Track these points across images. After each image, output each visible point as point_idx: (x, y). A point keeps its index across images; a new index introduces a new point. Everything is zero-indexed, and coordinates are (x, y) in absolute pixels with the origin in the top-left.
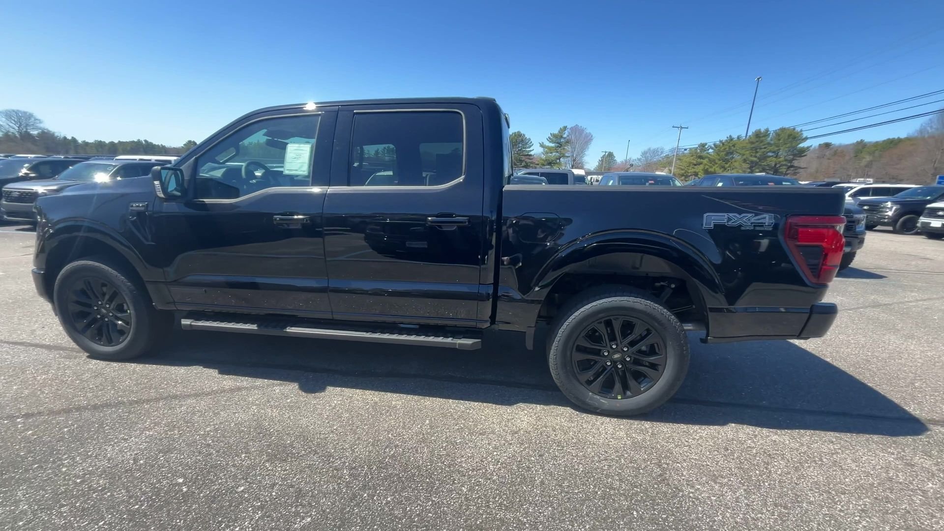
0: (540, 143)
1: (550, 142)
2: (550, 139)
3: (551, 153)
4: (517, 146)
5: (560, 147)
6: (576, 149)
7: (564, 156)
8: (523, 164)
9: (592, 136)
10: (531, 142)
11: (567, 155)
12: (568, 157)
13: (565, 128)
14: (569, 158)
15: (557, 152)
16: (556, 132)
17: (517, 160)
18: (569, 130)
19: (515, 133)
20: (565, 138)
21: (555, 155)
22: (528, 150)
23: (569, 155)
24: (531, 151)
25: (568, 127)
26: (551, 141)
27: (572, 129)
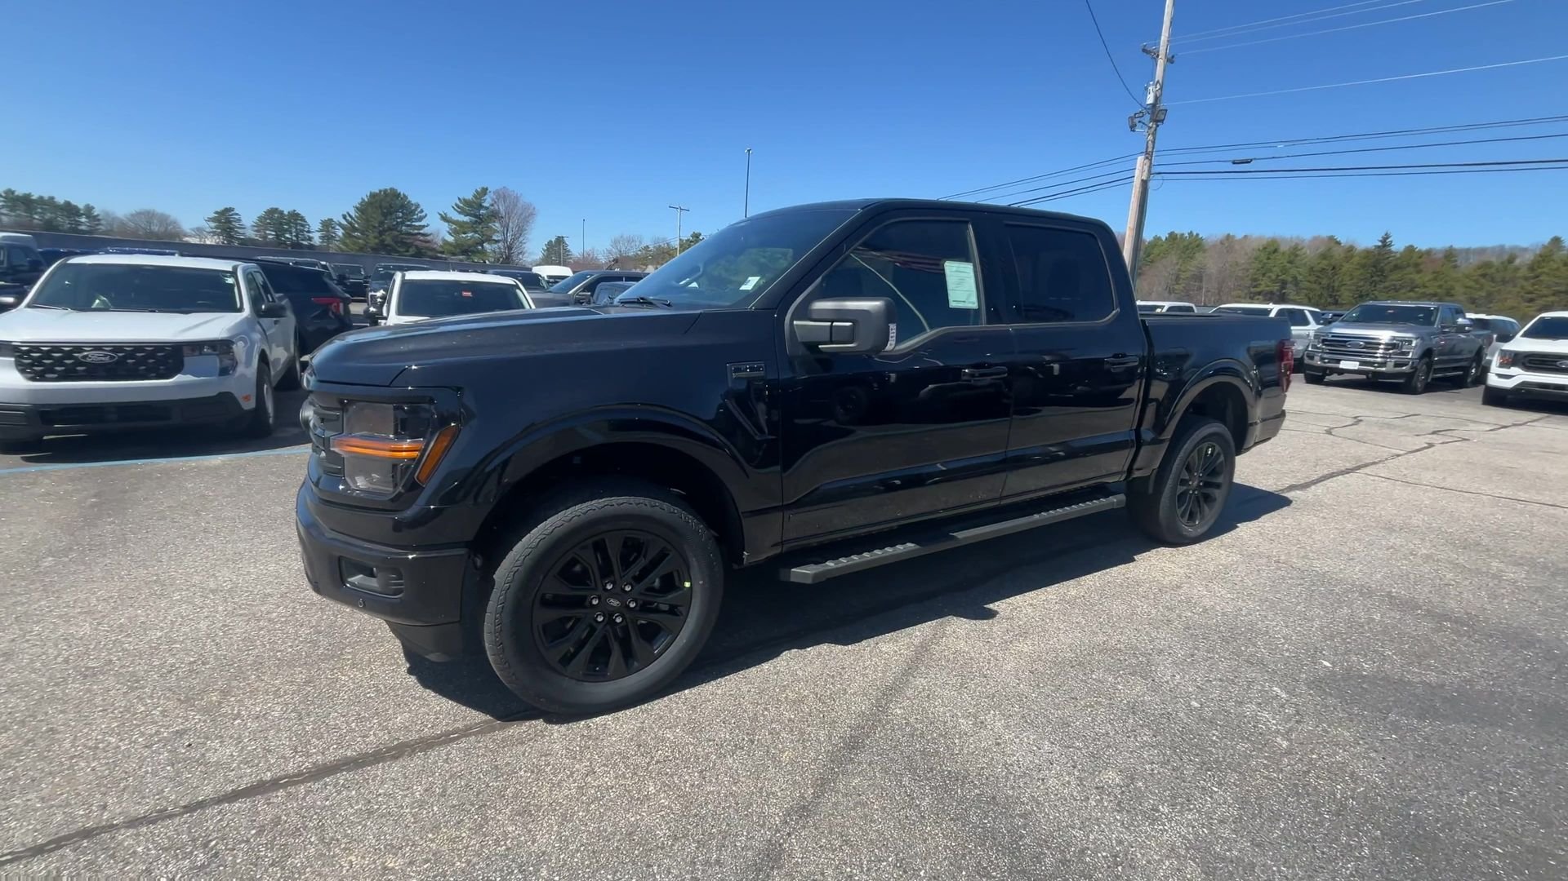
0: (440, 214)
1: (459, 213)
2: (458, 207)
3: (464, 233)
4: (394, 216)
5: (480, 224)
6: (510, 229)
7: (489, 240)
8: (412, 251)
9: (534, 208)
10: (422, 211)
11: (495, 238)
12: (497, 241)
13: (485, 191)
14: (500, 244)
15: (476, 232)
16: (469, 196)
17: (396, 242)
18: (492, 194)
19: (385, 191)
20: (487, 208)
21: (472, 237)
22: (417, 224)
23: (500, 238)
24: (424, 226)
25: (489, 189)
26: (462, 212)
27: (496, 192)
